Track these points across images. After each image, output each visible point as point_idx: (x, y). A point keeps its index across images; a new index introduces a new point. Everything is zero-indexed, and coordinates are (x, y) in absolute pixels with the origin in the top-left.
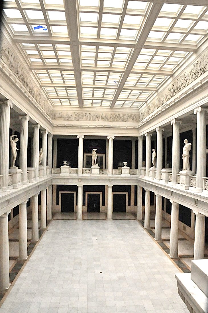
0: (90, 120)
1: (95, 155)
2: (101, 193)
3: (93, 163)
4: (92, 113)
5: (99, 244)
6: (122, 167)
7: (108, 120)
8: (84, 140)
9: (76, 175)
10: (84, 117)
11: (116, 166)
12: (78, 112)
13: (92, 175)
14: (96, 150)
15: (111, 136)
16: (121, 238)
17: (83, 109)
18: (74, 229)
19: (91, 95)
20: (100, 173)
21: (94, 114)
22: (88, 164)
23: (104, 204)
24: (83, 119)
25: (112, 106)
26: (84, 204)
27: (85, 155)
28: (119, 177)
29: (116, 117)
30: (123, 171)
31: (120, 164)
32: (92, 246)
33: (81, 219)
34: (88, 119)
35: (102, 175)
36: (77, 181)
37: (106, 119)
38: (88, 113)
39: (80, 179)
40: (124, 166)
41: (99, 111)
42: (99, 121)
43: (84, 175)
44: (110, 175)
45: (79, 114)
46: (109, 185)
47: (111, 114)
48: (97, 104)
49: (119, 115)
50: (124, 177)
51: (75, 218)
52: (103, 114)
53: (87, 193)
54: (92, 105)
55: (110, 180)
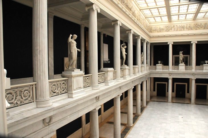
0: (177, 31)
1: (181, 56)
2: (186, 84)
3: (180, 62)
4: (178, 25)
5: (184, 121)
6: (204, 65)
7: (191, 29)
8: (173, 46)
9: (167, 71)
10: (173, 29)
11: (198, 63)
12: (167, 25)
13: (179, 71)
14: (182, 52)
15: (194, 41)
16: (202, 119)
17: (171, 23)
18: (166, 109)
19: (177, 12)
20: (186, 69)
21: (180, 25)
22: (176, 63)
23: (188, 92)
24: (172, 30)
25: (195, 18)
26: (173, 91)
27: (174, 56)
28: (201, 72)
29: (199, 27)
30: (204, 67)
31: (202, 62)
32: (179, 122)
33: (171, 102)
34: (176, 30)
35: (187, 71)
36: (168, 75)
37: (190, 28)
38: (175, 25)
39: (170, 74)
40: (205, 63)
41: (184, 23)
42: (184, 30)
43: (174, 71)
44: (193, 70)
45: (169, 27)
46: (193, 78)
47: (194, 24)
48: (182, 17)
49: (201, 24)
50: (206, 72)
51: (166, 101)
52: (187, 25)
53: (175, 84)
54: (178, 19)
55: (193, 74)
